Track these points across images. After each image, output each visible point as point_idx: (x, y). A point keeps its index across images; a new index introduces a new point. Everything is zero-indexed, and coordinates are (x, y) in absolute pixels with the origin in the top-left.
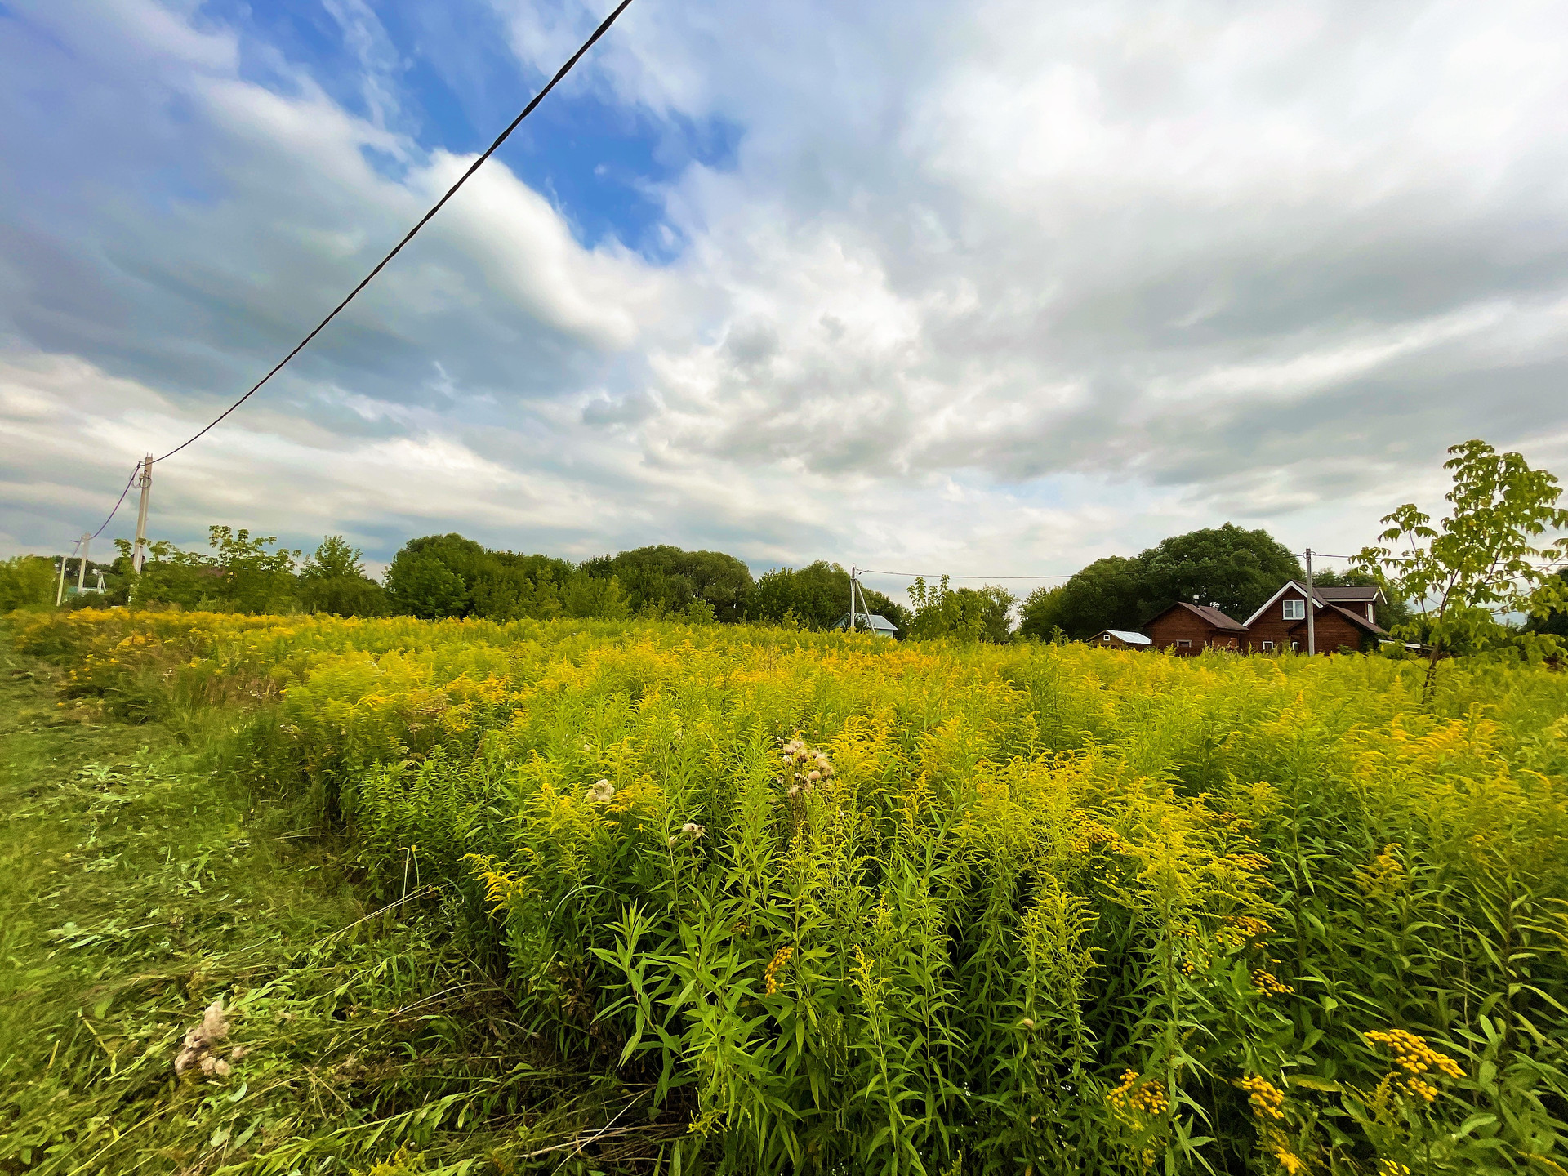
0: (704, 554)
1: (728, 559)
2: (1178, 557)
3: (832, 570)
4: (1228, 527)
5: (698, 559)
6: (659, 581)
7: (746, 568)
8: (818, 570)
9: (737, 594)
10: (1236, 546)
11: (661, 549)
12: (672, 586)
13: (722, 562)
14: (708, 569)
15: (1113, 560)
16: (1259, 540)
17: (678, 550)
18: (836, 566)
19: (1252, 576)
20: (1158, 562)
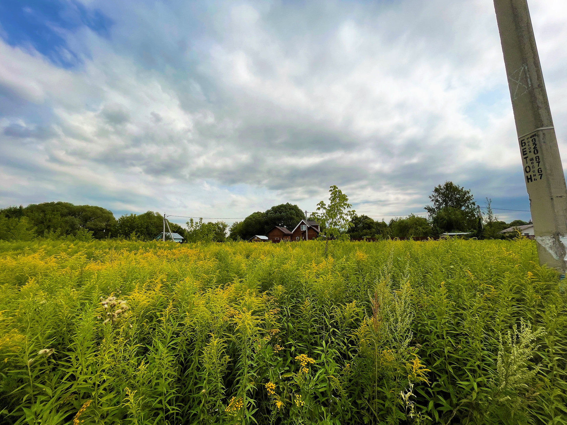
0: (88, 207)
1: (101, 209)
2: (276, 212)
3: (155, 215)
4: (288, 203)
5: (83, 209)
6: (57, 219)
7: (111, 214)
8: (149, 215)
9: (107, 225)
10: (290, 209)
11: (59, 204)
12: (66, 222)
13: (98, 211)
14: (89, 214)
15: (258, 213)
16: (295, 208)
17: (70, 204)
18: (157, 213)
19: (294, 218)
20: (270, 214)
